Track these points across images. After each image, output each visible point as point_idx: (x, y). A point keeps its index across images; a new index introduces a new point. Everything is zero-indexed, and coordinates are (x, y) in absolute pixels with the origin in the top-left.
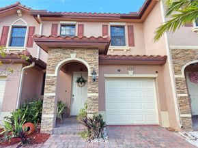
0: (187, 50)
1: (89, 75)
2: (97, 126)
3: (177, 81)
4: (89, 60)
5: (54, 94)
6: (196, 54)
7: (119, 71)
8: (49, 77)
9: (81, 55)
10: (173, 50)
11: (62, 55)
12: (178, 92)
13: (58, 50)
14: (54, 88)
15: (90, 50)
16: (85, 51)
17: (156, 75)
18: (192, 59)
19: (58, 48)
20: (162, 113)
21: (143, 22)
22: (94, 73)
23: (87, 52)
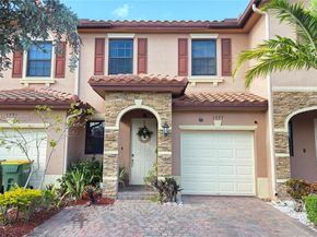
0: (296, 93)
1: (160, 128)
2: (169, 189)
3: (277, 136)
4: (160, 108)
5: (116, 152)
6: (308, 99)
7: (201, 120)
8: (109, 131)
9: (149, 102)
10: (275, 93)
11: (124, 101)
12: (276, 151)
13: (118, 95)
14: (115, 144)
15: (160, 95)
16: (153, 96)
17: (254, 127)
18: (302, 105)
19: (118, 91)
20: (259, 179)
21: (248, 33)
22: (166, 126)
23: (156, 98)
